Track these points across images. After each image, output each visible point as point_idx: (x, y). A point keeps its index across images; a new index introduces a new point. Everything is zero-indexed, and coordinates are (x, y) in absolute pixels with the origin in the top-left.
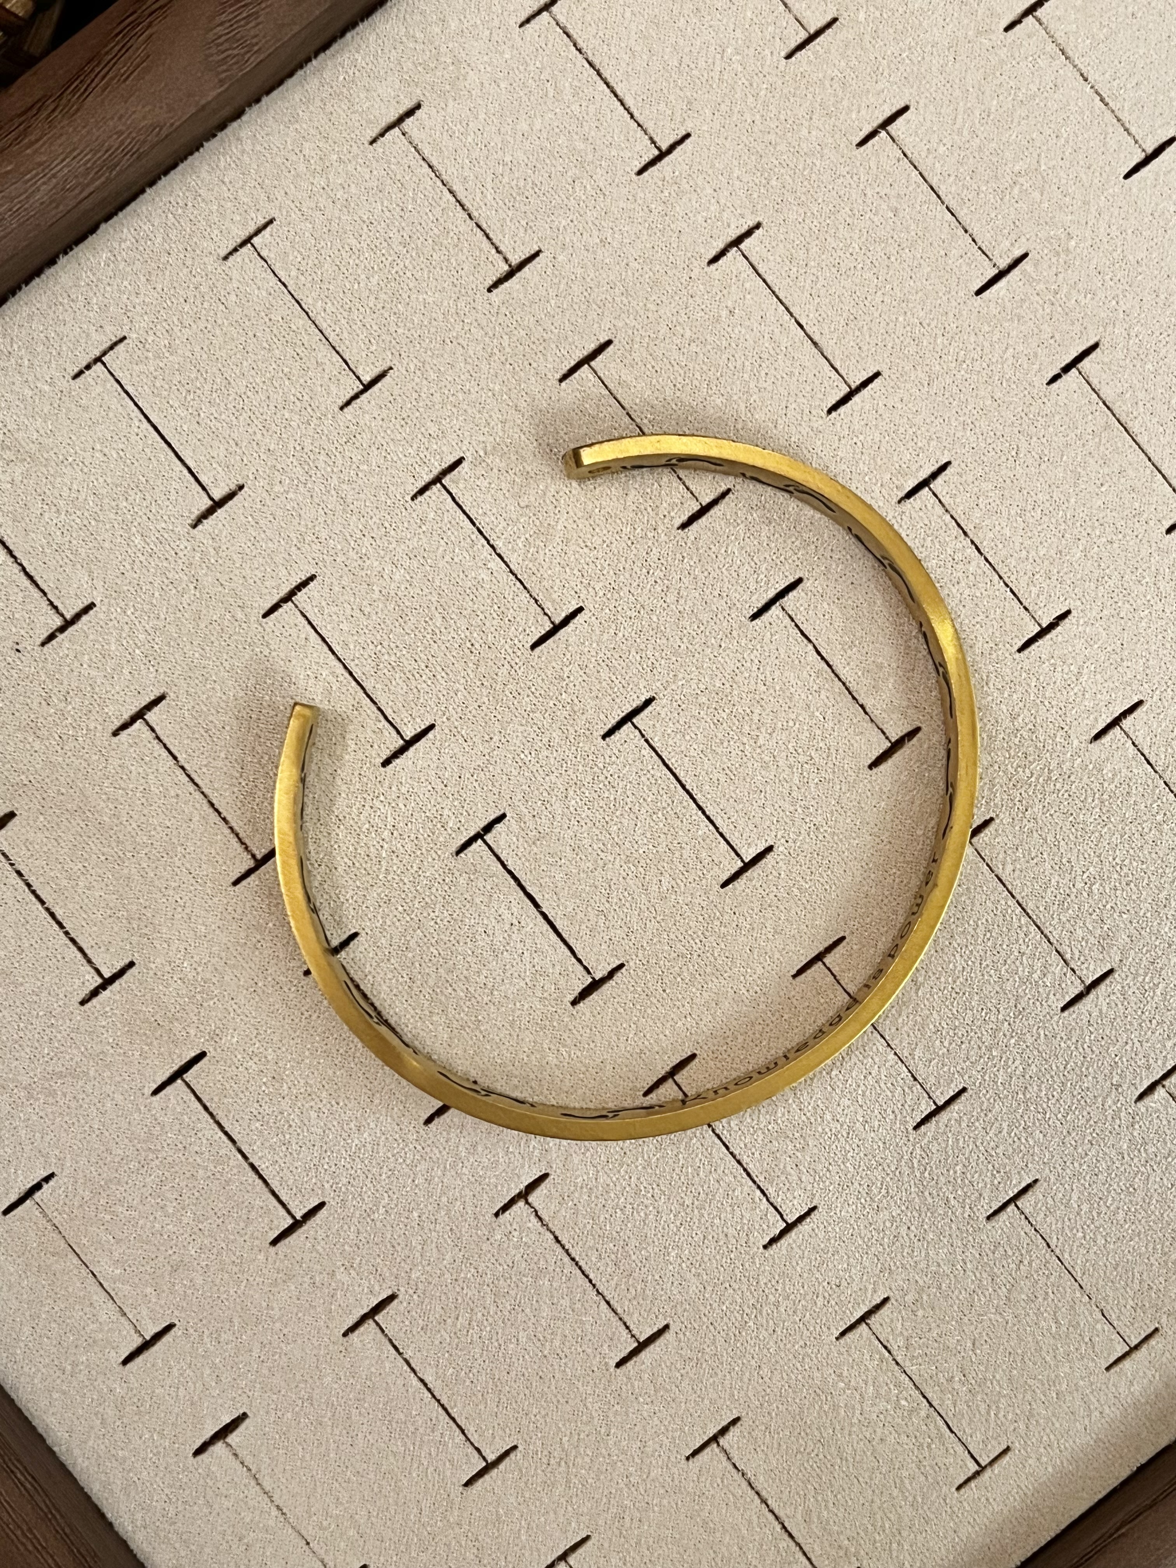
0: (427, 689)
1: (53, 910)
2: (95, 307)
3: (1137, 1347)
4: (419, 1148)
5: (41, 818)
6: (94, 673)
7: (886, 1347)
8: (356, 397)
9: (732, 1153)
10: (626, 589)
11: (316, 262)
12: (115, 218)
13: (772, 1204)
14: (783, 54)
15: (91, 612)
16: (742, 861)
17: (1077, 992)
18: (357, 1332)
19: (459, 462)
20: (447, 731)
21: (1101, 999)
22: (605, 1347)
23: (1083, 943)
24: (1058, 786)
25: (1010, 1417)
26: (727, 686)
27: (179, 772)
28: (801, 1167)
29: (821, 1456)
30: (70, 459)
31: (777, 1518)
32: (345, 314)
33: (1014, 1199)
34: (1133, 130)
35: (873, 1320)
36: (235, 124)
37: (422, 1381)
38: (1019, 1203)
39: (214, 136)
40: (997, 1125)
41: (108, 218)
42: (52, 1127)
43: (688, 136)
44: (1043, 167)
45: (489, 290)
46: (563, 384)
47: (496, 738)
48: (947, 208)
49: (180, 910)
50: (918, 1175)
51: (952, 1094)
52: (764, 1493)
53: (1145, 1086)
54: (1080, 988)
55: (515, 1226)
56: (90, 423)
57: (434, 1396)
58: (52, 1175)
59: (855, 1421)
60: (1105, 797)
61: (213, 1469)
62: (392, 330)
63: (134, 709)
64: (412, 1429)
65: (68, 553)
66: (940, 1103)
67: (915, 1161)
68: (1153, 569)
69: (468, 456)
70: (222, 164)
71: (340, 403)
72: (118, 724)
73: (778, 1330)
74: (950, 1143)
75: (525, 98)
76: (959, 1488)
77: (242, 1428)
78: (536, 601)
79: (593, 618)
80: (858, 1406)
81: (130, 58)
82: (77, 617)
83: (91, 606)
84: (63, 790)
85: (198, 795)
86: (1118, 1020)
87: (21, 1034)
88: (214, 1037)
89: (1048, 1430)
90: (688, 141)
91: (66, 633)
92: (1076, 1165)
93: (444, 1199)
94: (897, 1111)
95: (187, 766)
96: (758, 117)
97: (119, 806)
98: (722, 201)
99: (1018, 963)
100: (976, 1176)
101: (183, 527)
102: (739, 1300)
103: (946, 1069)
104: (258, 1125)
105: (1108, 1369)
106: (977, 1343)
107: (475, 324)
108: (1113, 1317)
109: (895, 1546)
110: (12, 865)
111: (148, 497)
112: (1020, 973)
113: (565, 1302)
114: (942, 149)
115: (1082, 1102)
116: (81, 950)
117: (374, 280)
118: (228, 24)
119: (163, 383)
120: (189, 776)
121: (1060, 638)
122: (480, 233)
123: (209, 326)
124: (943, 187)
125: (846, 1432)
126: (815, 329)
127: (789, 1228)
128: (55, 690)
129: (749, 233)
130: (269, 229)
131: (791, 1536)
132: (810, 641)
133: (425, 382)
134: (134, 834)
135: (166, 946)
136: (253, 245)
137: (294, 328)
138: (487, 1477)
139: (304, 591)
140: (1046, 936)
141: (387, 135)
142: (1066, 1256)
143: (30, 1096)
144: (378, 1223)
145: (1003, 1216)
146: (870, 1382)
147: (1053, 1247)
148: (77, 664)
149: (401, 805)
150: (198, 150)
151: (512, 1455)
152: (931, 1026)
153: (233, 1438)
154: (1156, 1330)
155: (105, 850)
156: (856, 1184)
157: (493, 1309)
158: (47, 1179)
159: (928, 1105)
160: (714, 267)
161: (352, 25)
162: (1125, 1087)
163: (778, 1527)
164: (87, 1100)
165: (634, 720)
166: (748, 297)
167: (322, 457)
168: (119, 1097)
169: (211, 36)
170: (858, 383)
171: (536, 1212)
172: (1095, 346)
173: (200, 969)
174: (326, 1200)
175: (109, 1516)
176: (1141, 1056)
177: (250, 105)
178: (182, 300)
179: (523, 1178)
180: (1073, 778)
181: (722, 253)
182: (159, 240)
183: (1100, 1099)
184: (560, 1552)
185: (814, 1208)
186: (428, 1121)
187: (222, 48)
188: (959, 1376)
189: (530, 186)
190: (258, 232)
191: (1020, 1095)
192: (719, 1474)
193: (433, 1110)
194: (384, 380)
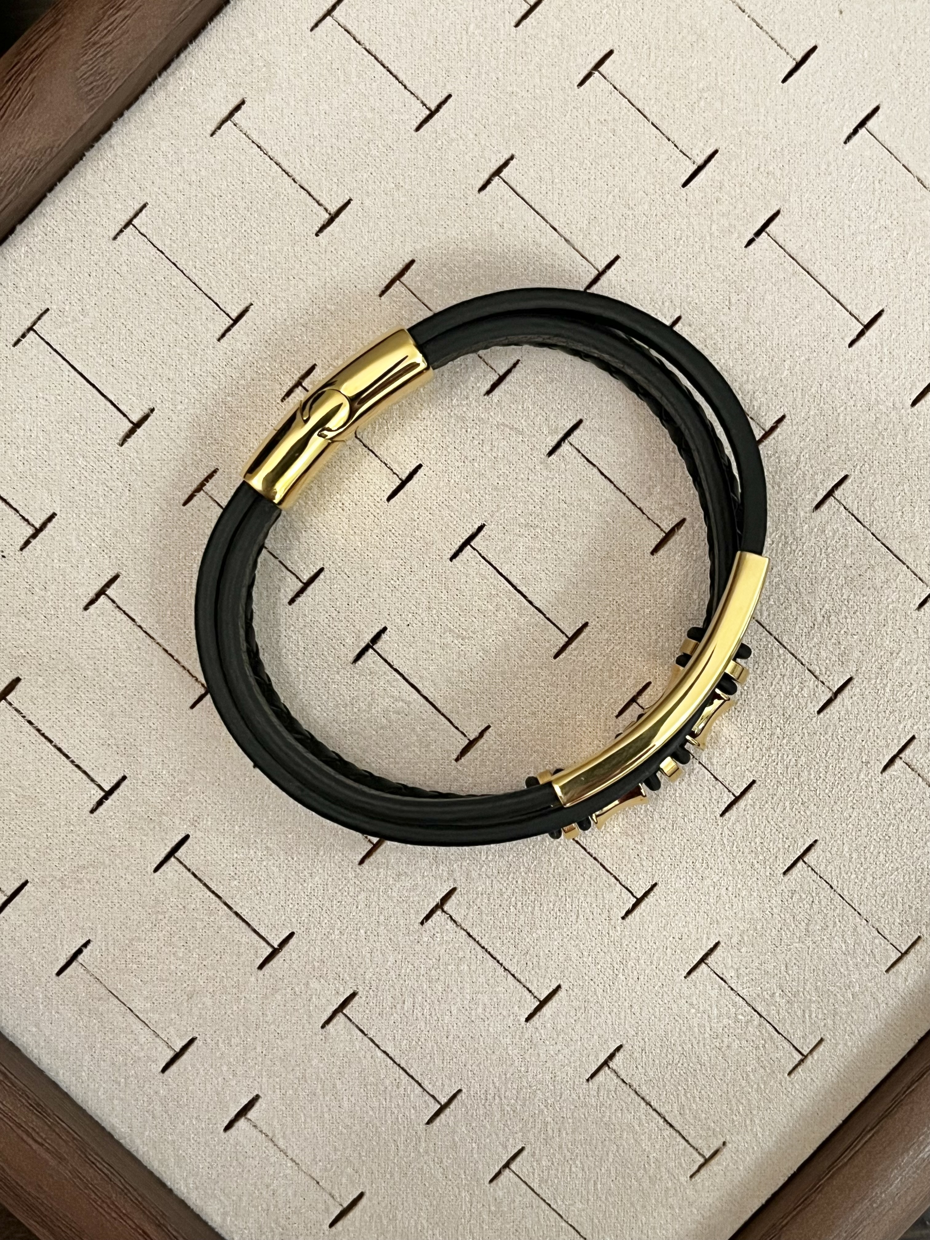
0: (314, 542)
1: (60, 746)
2: (23, 290)
3: (907, 952)
4: (357, 882)
5: (40, 679)
6: (63, 565)
7: (722, 979)
8: (228, 330)
9: (589, 853)
10: (452, 447)
11: (184, 232)
12: (27, 220)
13: (624, 886)
14: (513, 24)
15: (54, 520)
16: (567, 636)
17: (827, 698)
18: (331, 1024)
19: (313, 368)
20: (334, 571)
21: (846, 700)
22: (516, 1008)
23: (827, 661)
24: (794, 547)
25: (820, 1017)
26: (538, 507)
27: (138, 630)
28: (642, 856)
29: (686, 1065)
30: (21, 408)
31: (659, 1114)
32: (211, 268)
33: (801, 857)
34: (783, 44)
35: (710, 960)
36: (107, 136)
37: (385, 1052)
38: (805, 859)
39: (92, 146)
40: (781, 804)
41: (21, 221)
42: (84, 906)
43: (450, 96)
44: (720, 83)
45: (317, 235)
46: (383, 298)
47: (371, 572)
48: (652, 124)
49: (153, 732)
50: (728, 849)
51: (745, 786)
52: (647, 1098)
53: (887, 761)
54: (830, 695)
55: (437, 929)
56: (31, 377)
57: (395, 1062)
58: (88, 942)
59: (707, 1035)
60: (830, 550)
61: (240, 1139)
62: (248, 275)
63: (97, 588)
64: (383, 1088)
65: (30, 478)
66: (737, 794)
67: (725, 842)
68: (843, 375)
69: (319, 362)
70: (101, 167)
71: (217, 336)
72: (86, 601)
73: (641, 978)
74: (749, 822)
75: (322, 85)
76: (790, 1074)
77: (257, 1106)
78: (386, 465)
79: (431, 472)
80: (707, 1024)
81: (20, 98)
82: (44, 525)
83: (53, 516)
84: (53, 656)
85: (155, 646)
86: (861, 714)
87: (50, 841)
88: (194, 823)
89: (849, 1022)
90: (450, 100)
91: (38, 538)
92: (844, 825)
93: (382, 918)
94: (706, 805)
95: (143, 625)
96: (500, 74)
97: (97, 662)
98: (483, 142)
99: (781, 683)
100: (771, 844)
101: (113, 446)
102: (610, 960)
103: (738, 768)
104: (236, 882)
105: (887, 971)
106: (789, 967)
107: (310, 262)
108: (886, 933)
109: (748, 1122)
110: (24, 717)
111: (83, 427)
112: (784, 690)
113: (482, 979)
114: (642, 80)
115: (842, 779)
116: (85, 772)
117: (229, 240)
118: (90, 63)
119: (82, 340)
120: (146, 632)
121: (780, 437)
122: (303, 192)
123: (110, 292)
124: (647, 109)
125: (701, 1044)
126: (566, 230)
127: (639, 901)
128: (36, 582)
129: (506, 164)
130: (144, 211)
131: (671, 1126)
132: (594, 465)
133: (279, 311)
134: (111, 680)
135: (147, 760)
136: (134, 226)
137: (174, 284)
138: (443, 1115)
139: (211, 481)
140: (799, 660)
141: (223, 127)
142: (846, 893)
143: (63, 886)
144: (335, 942)
145: (795, 871)
146: (714, 1007)
147: (835, 888)
148: (49, 560)
149: (307, 631)
150: (81, 159)
151: (459, 1097)
152: (723, 739)
153: (251, 1114)
154: (919, 937)
155: (91, 696)
156: (684, 863)
157: (429, 992)
158: (86, 945)
159: (729, 797)
160: (483, 193)
161: (183, 47)
162: (872, 763)
163: (661, 1121)
164: (106, 883)
165: (472, 544)
166: (512, 212)
167: (210, 379)
168: (129, 877)
169: (78, 74)
170: (604, 266)
171: (451, 917)
172: (777, 213)
173: (175, 774)
174: (294, 931)
175: (168, 1184)
176: (881, 738)
177: (116, 120)
178: (86, 275)
179: (438, 894)
180: (803, 540)
181: (488, 182)
182: (62, 232)
183: (855, 775)
184: (504, 1163)
185: (655, 884)
186: (362, 862)
187: (88, 81)
188: (778, 992)
189: (336, 151)
190: (136, 215)
191: (796, 780)
192: (613, 1088)
193: (364, 853)
194: (248, 314)
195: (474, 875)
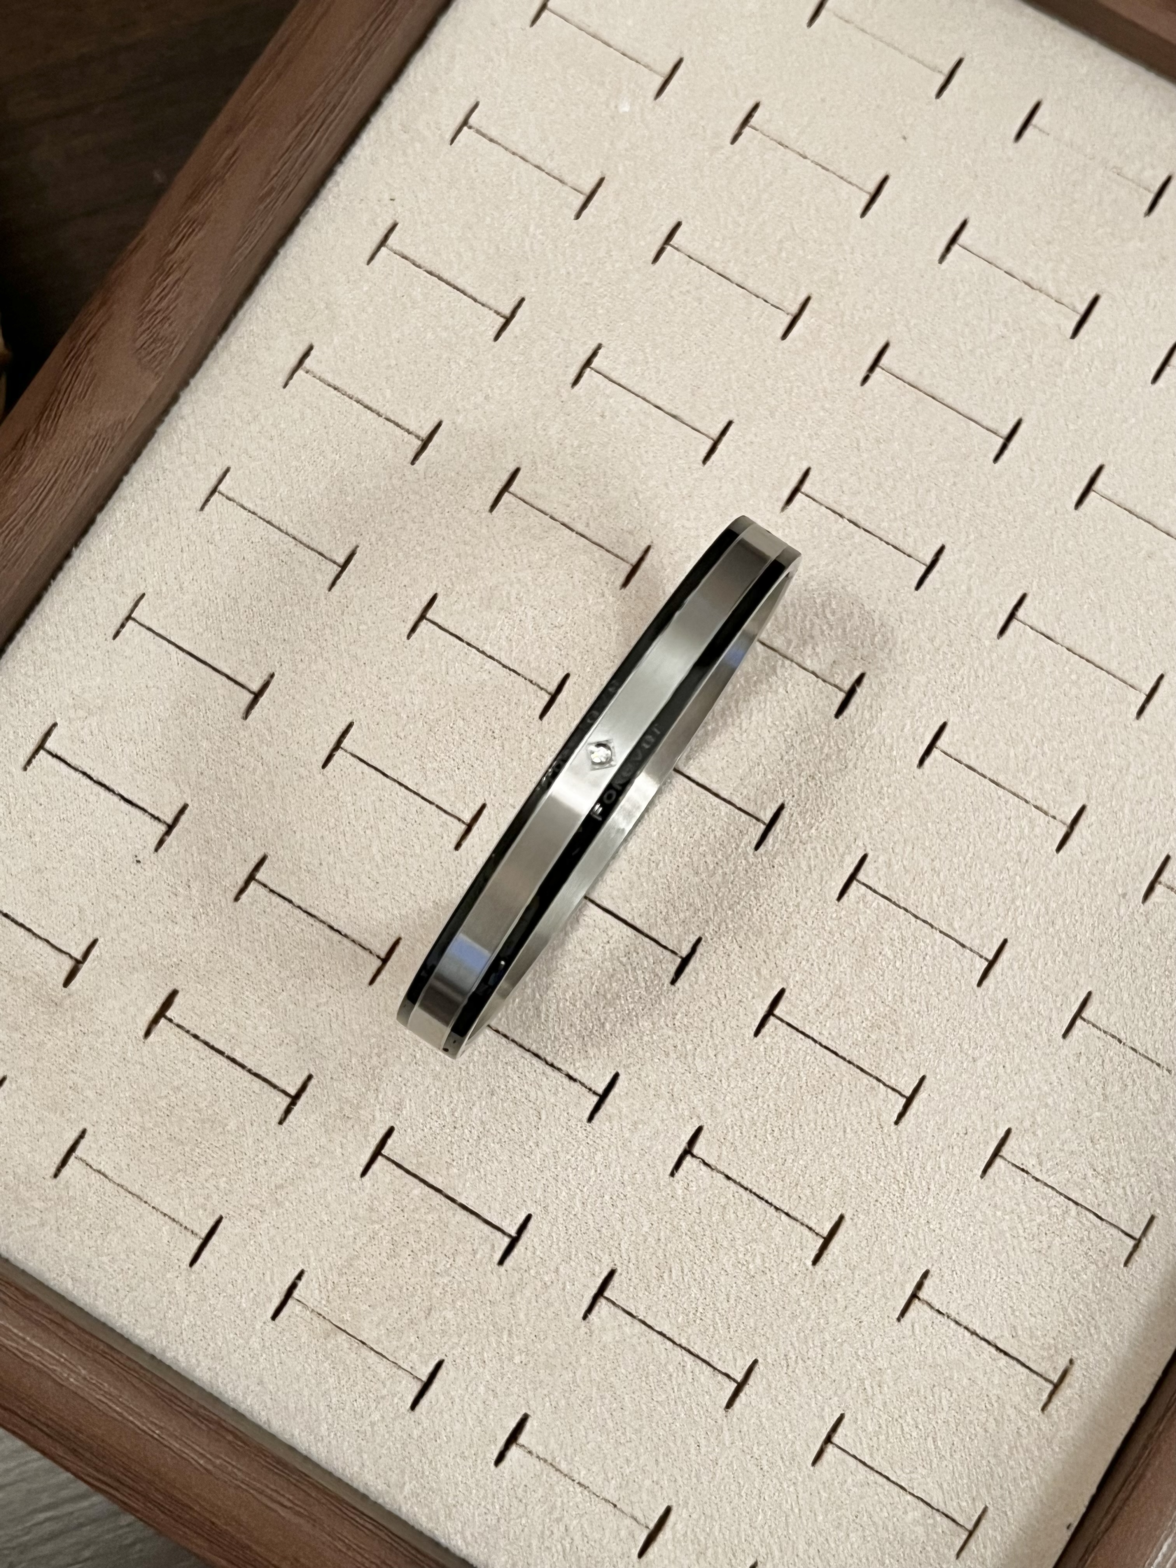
0: (470, 780)
1: (233, 1056)
2: (113, 579)
4: (591, 1142)
5: (200, 986)
6: (204, 858)
7: (1023, 1170)
8: (338, 577)
9: (842, 1058)
10: (598, 647)
11: (272, 488)
12: (107, 508)
13: (889, 1086)
14: (573, 217)
15: (187, 812)
16: (764, 823)
17: (1063, 833)
18: (593, 1313)
19: (434, 598)
20: (497, 807)
21: (1084, 832)
22: (798, 1251)
23: (1053, 794)
25: (1144, 1191)
27: (297, 911)
28: (901, 1048)
29: (1005, 1278)
31: (989, 1343)
32: (308, 519)
33: (1078, 1015)
34: (854, 181)
35: (1004, 1152)
36: (175, 408)
37: (660, 1333)
38: (1084, 1016)
40: (1041, 959)
41: (101, 508)
43: (523, 300)
45: (413, 463)
46: (494, 512)
48: (737, 284)
49: (334, 1020)
50: (995, 1021)
51: (997, 948)
52: (971, 1326)
53: (1146, 888)
54: (1065, 829)
55: (691, 1178)
57: (674, 1341)
58: (302, 1272)
59: (1021, 1239)
60: (1026, 675)
61: (516, 1471)
63: (245, 875)
64: (667, 1376)
66: (990, 957)
67: (990, 1014)
68: (995, 493)
69: (440, 591)
70: (176, 441)
71: (327, 586)
72: (236, 891)
73: (932, 1187)
74: (1010, 986)
75: (389, 315)
76: (1125, 1264)
77: (528, 1426)
78: (531, 682)
79: (580, 680)
80: (1019, 1226)
81: (82, 379)
82: (176, 820)
83: (185, 807)
84: (210, 958)
85: (317, 924)
86: (1104, 843)
88: (396, 1112)
90: (524, 304)
91: (172, 835)
92: (1116, 969)
93: (626, 1177)
94: (959, 977)
95: (303, 906)
96: (570, 268)
97: (259, 955)
98: (566, 338)
100: (1041, 1006)
101: (237, 722)
102: (892, 1174)
103: (985, 929)
104: (455, 1170)
106: (1095, 1141)
109: (1093, 1331)
110: (188, 1032)
111: (202, 708)
112: (1013, 834)
113: (753, 1225)
114: (717, 244)
115: (1101, 918)
116: (266, 1080)
117: (321, 486)
118: (148, 332)
119: (185, 617)
120: (306, 912)
121: (944, 568)
122: (390, 424)
123: (206, 564)
124: (728, 271)
125: (1017, 1250)
126: (671, 406)
127: (909, 1100)
128: (178, 882)
129: (595, 354)
130: (228, 476)
131: (1006, 1354)
133: (387, 547)
134: (277, 972)
135: (332, 1051)
136: (220, 492)
137: (271, 542)
138: (742, 1395)
139: (348, 737)
140: (1022, 798)
141: (295, 376)
142: (1137, 1044)
143: (263, 1212)
144: (580, 1216)
145: (1075, 1031)
147: (1124, 1041)
148: (188, 855)
150: (152, 436)
151: (756, 1369)
153: (523, 1439)
155: (258, 994)
158: (299, 1277)
159: (981, 963)
160: (577, 387)
161: (240, 306)
162: (1130, 893)
163: (993, 1350)
164: (310, 1199)
166: (611, 400)
167: (328, 631)
168: (335, 1189)
169: (138, 344)
170: (718, 433)
171: (703, 1161)
172: (886, 346)
173: (366, 1062)
174: (531, 1212)
176: (1133, 864)
177: (182, 388)
178: (178, 551)
179: (683, 1137)
180: (995, 670)
181: (580, 375)
182: (145, 513)
183: (1115, 911)
184: (824, 1436)
185: (923, 1078)
186: (591, 1119)
187: (150, 350)
188: (1090, 1173)
189: (416, 377)
190: (220, 481)
191: (1051, 929)
192: (928, 1323)
193: (591, 1108)
194: (355, 557)
195: (720, 1107)
